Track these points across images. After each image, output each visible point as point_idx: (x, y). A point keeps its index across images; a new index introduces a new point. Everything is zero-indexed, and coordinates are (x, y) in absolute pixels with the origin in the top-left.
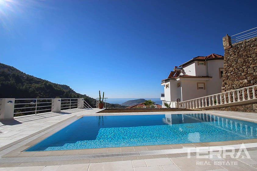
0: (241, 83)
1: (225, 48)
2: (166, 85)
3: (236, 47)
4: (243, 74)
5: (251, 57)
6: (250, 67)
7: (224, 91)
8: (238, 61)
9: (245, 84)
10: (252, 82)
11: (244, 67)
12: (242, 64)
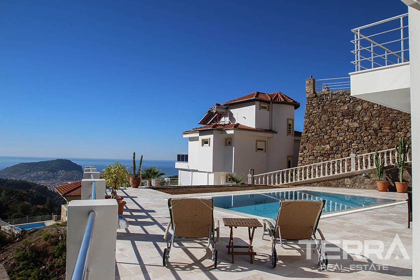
0: (323, 149)
1: (307, 95)
2: (203, 140)
3: (321, 98)
4: (326, 137)
5: (336, 116)
6: (334, 129)
7: (302, 159)
8: (322, 118)
9: (327, 150)
10: (334, 148)
11: (327, 128)
12: (325, 122)
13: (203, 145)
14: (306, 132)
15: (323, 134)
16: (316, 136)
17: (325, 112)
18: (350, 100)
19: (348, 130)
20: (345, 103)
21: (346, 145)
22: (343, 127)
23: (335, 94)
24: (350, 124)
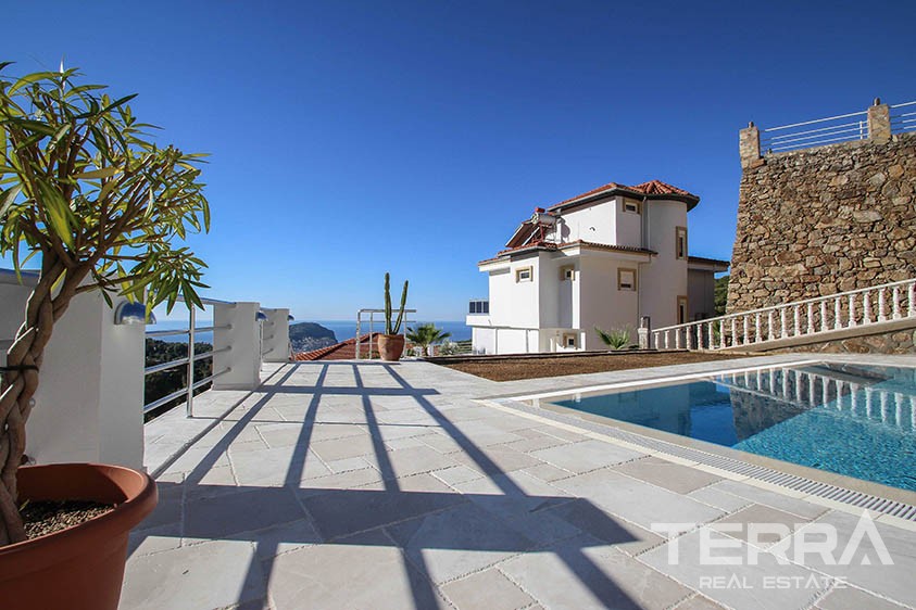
0: (788, 275)
1: (744, 164)
2: (518, 272)
3: (779, 167)
4: (793, 248)
5: (818, 201)
6: (813, 229)
7: (735, 296)
8: (783, 208)
9: (798, 276)
10: (818, 271)
11: (797, 228)
12: (791, 217)
13: (518, 281)
14: (744, 240)
15: (785, 242)
16: (768, 247)
17: (790, 194)
18: (854, 162)
19: (851, 228)
20: (839, 171)
21: (849, 262)
22: (837, 223)
23: (815, 155)
24: (857, 215)
